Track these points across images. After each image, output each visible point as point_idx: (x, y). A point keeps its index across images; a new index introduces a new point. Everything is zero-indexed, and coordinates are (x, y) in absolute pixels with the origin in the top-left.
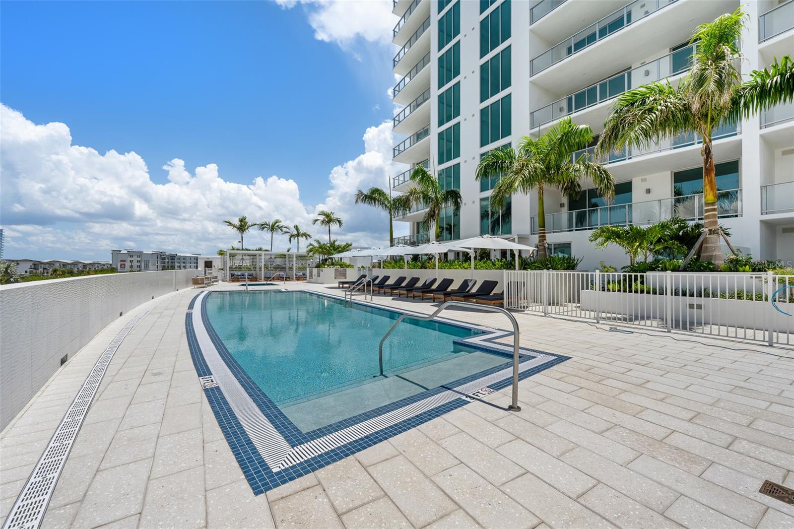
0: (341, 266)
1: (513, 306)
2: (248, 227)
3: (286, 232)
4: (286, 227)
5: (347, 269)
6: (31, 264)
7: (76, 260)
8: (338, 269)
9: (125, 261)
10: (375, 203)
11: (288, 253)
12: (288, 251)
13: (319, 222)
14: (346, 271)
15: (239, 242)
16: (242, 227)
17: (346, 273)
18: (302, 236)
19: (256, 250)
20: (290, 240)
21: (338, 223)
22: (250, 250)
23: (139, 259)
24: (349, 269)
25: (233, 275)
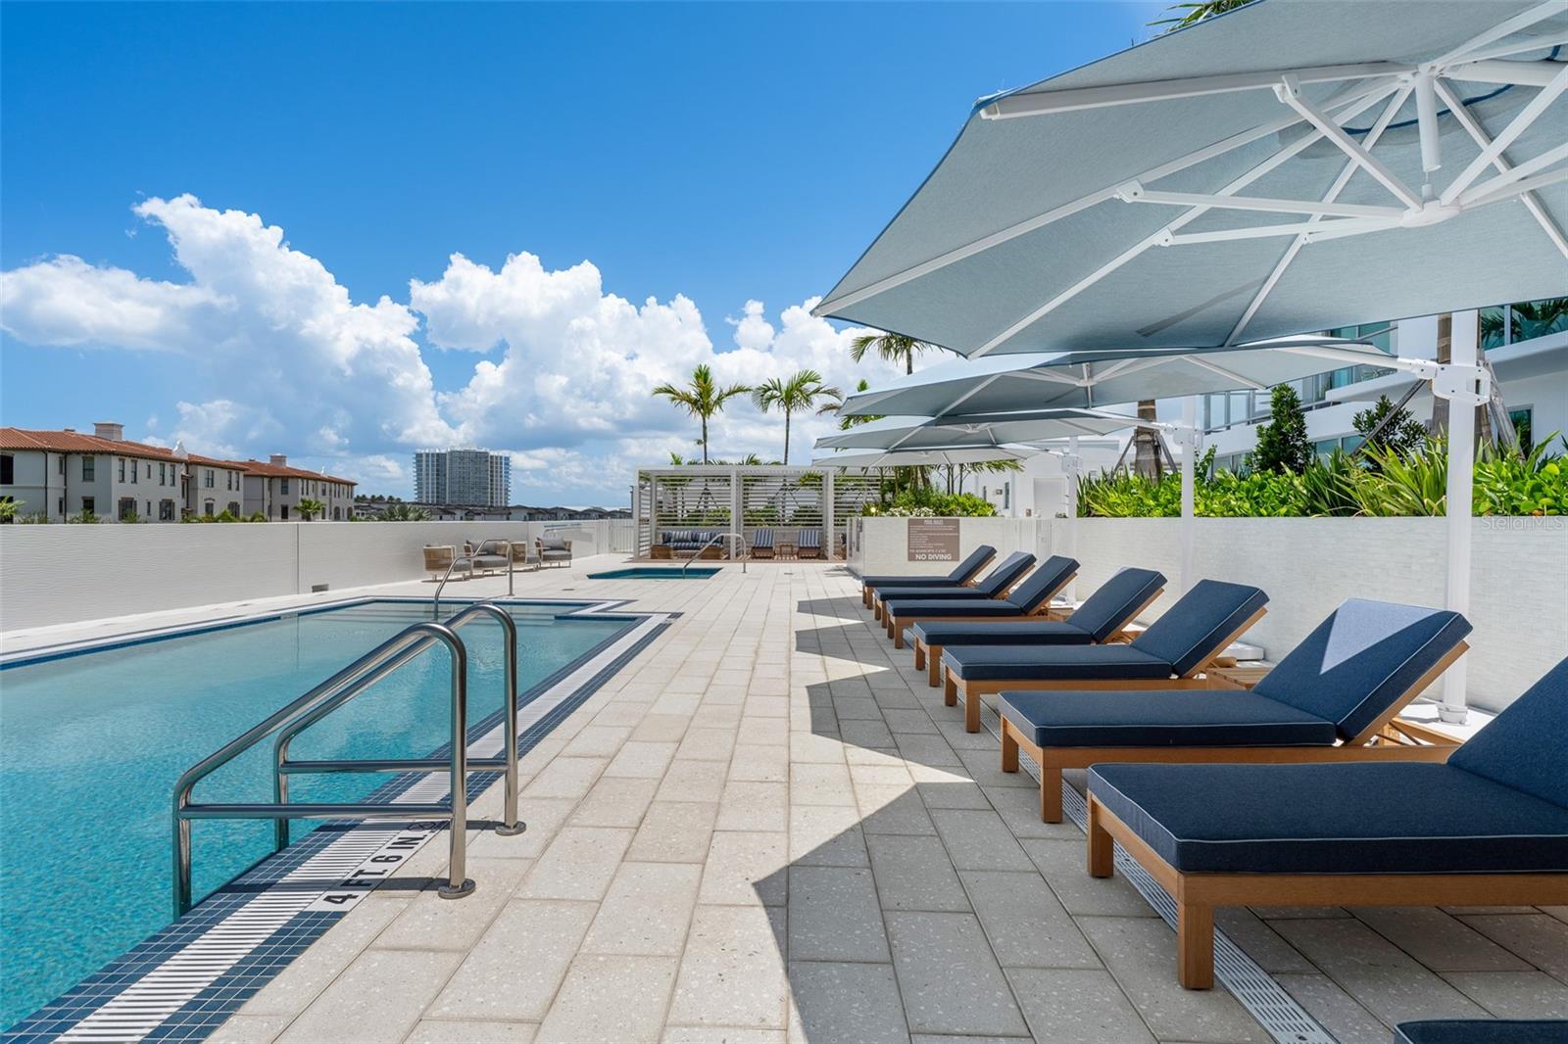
0: (941, 509)
2: (720, 399)
5: (961, 521)
8: (921, 522)
14: (954, 532)
15: (699, 442)
16: (703, 397)
17: (957, 539)
19: (738, 465)
24: (974, 520)
25: (667, 539)
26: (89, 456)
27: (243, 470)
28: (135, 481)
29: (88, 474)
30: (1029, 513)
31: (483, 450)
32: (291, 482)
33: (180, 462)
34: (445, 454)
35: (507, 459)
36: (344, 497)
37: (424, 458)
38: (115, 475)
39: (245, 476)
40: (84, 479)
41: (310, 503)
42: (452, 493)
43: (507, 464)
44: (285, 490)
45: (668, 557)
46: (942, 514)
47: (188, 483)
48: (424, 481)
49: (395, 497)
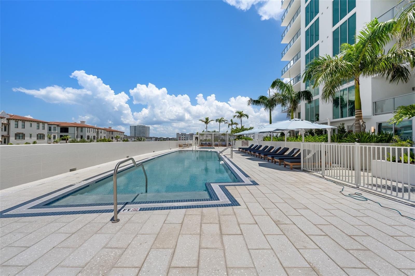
0: (246, 139)
1: (306, 168)
2: (209, 122)
3: (227, 123)
4: (226, 121)
5: (249, 141)
6: (155, 138)
7: (168, 137)
8: (243, 141)
9: (180, 137)
10: (260, 105)
11: (227, 133)
12: (227, 132)
13: (236, 117)
14: (248, 142)
15: (206, 128)
16: (207, 122)
17: (248, 143)
18: (234, 124)
19: (213, 132)
20: (229, 126)
21: (246, 117)
22: (210, 132)
23: (185, 136)
24: (250, 141)
25: (202, 143)
26: (82, 128)
27: (106, 130)
28: (89, 132)
29: (82, 131)
30: (257, 140)
31: (144, 125)
32: (113, 132)
33: (96, 128)
34: (136, 126)
35: (149, 127)
36: (122, 135)
37: (132, 127)
38: (87, 131)
39: (107, 131)
40: (81, 132)
41: (117, 136)
42: (138, 134)
43: (149, 128)
44: (112, 134)
45: (203, 146)
46: (246, 140)
47: (98, 132)
48: (132, 132)
49: (126, 135)
